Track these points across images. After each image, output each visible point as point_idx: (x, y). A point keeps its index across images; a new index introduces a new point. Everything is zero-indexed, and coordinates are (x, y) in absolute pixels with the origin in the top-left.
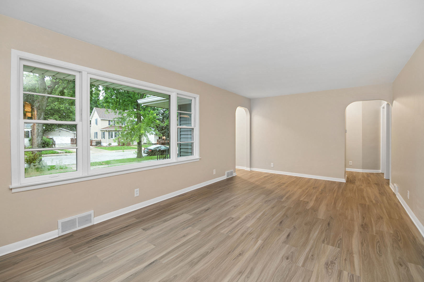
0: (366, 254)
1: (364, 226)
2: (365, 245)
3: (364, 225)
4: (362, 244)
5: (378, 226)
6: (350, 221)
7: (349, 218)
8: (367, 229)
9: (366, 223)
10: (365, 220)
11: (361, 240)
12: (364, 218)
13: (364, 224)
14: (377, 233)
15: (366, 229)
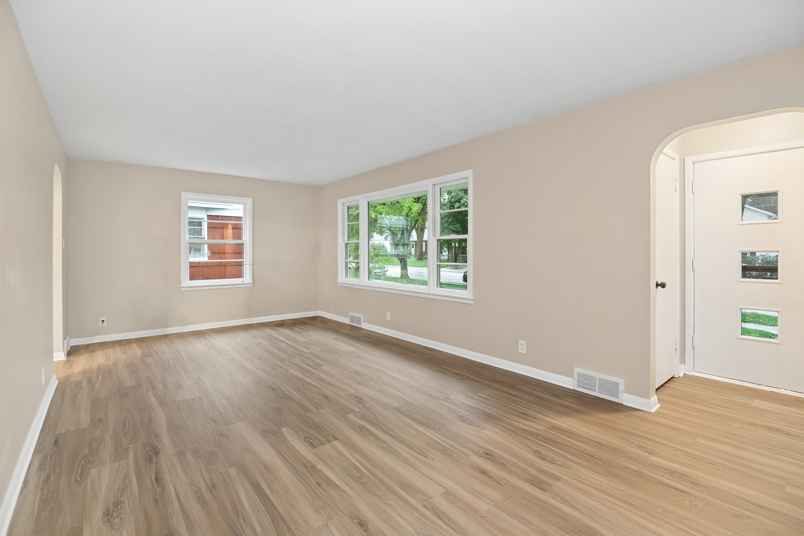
0: (144, 411)
1: (152, 454)
2: (146, 421)
3: (153, 456)
4: (150, 420)
5: (122, 472)
6: (183, 449)
7: (190, 457)
8: (145, 450)
9: (150, 463)
10: (154, 472)
11: (153, 425)
12: (157, 479)
13: (154, 460)
14: (127, 450)
15: (149, 449)
